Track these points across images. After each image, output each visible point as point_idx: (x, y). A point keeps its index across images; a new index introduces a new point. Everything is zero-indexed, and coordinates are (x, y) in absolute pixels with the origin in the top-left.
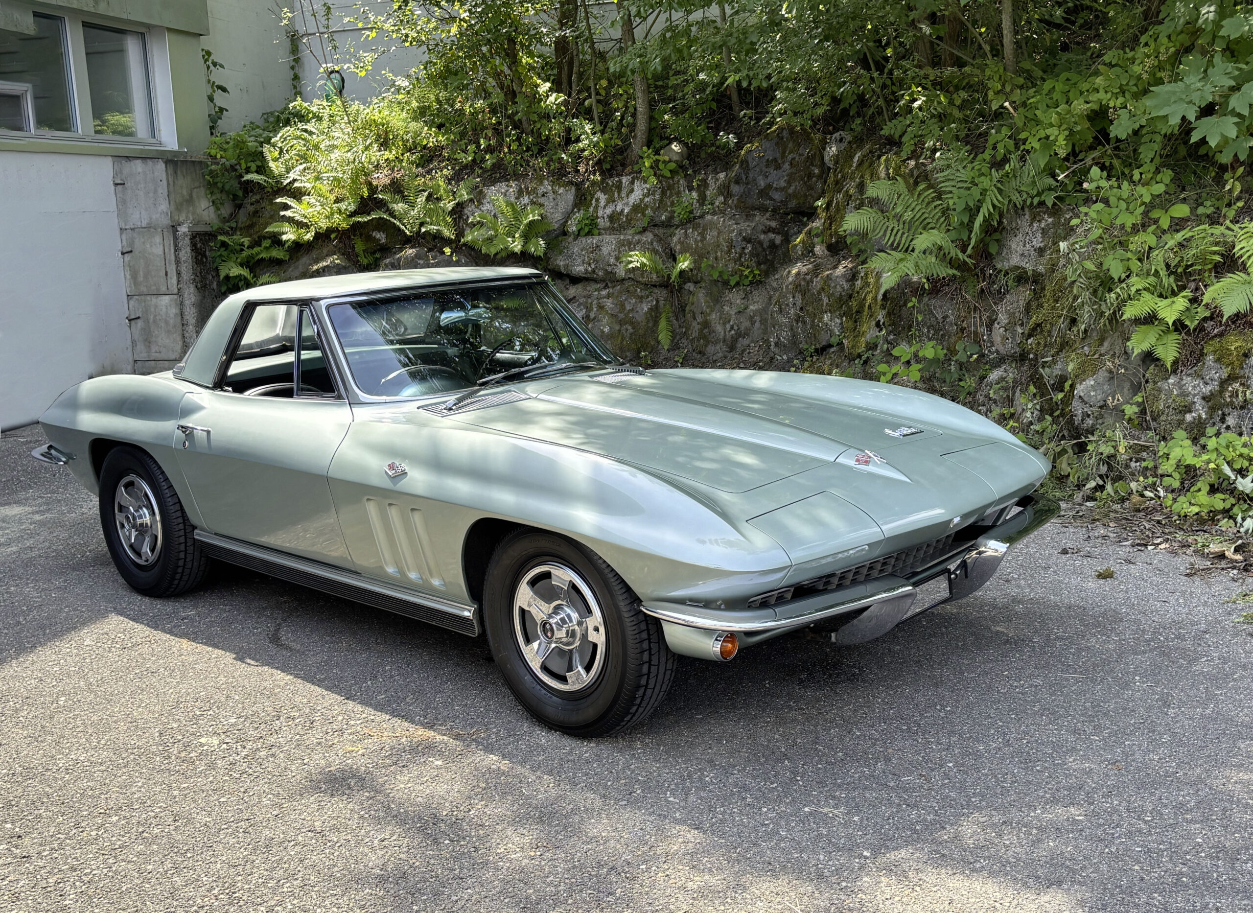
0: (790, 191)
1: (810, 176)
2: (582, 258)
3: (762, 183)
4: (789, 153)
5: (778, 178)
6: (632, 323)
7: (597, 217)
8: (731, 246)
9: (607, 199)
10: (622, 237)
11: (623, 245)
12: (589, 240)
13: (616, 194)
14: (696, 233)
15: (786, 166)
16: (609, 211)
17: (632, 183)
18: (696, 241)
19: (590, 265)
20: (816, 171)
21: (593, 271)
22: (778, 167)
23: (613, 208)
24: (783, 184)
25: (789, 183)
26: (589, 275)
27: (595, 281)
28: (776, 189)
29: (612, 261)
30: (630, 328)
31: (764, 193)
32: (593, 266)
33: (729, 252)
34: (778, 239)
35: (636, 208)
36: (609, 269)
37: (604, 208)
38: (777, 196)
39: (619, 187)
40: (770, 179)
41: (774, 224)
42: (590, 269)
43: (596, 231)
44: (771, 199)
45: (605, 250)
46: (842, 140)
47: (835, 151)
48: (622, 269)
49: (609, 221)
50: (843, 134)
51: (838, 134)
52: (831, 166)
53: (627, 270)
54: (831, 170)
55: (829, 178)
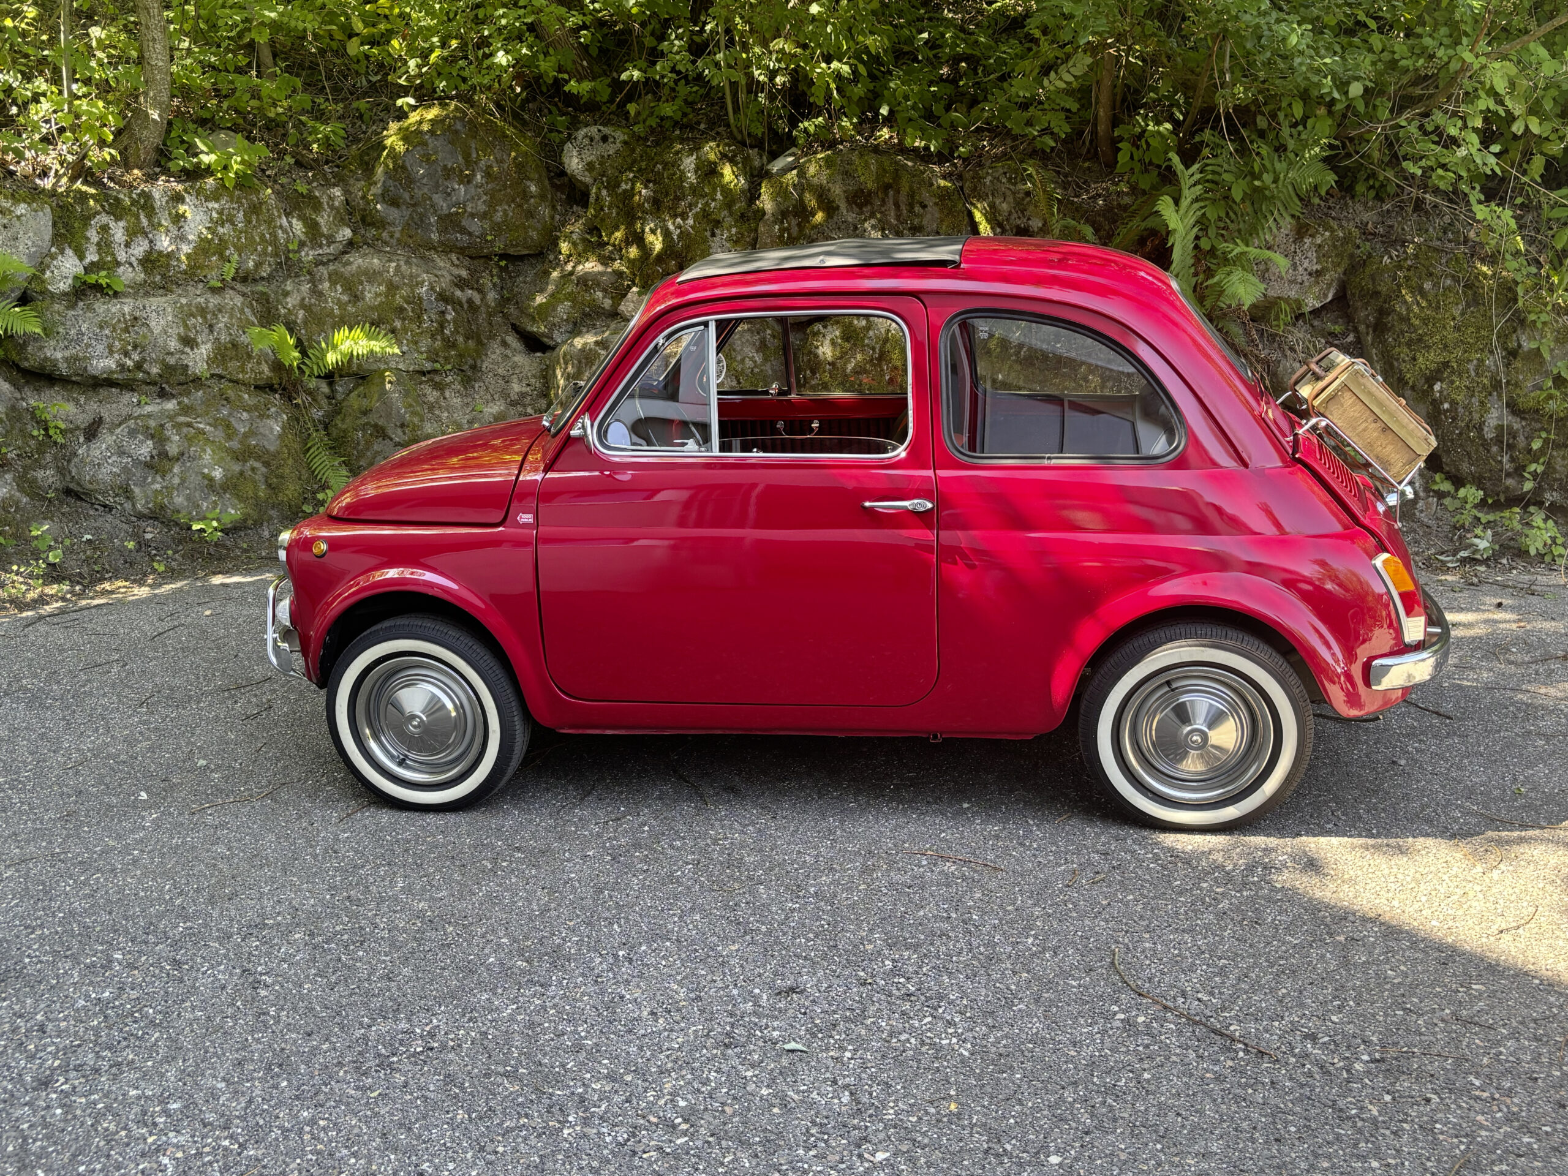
0: (498, 217)
1: (525, 195)
2: (105, 343)
3: (445, 206)
4: (481, 156)
5: (473, 198)
6: (258, 458)
7: (118, 264)
8: (419, 309)
9: (126, 229)
10: (184, 300)
11: (190, 315)
12: (115, 307)
13: (145, 222)
15: (480, 179)
16: (140, 249)
17: (177, 199)
18: (339, 302)
19: (126, 354)
20: (533, 188)
21: (139, 366)
22: (465, 180)
23: (146, 246)
24: (481, 205)
25: (492, 205)
26: (126, 375)
27: (148, 384)
28: (472, 216)
30: (257, 465)
31: (452, 220)
32: (136, 357)
33: (419, 319)
34: (477, 298)
35: (204, 248)
36: (171, 361)
37: (127, 245)
38: (475, 226)
40: (456, 198)
41: (464, 273)
42: (129, 363)
43: (122, 292)
44: (463, 231)
45: (157, 325)
46: (605, 139)
47: (590, 156)
48: (199, 359)
49: (145, 271)
50: (606, 130)
51: (593, 130)
52: (588, 180)
53: (210, 361)
54: (587, 186)
55: (592, 199)
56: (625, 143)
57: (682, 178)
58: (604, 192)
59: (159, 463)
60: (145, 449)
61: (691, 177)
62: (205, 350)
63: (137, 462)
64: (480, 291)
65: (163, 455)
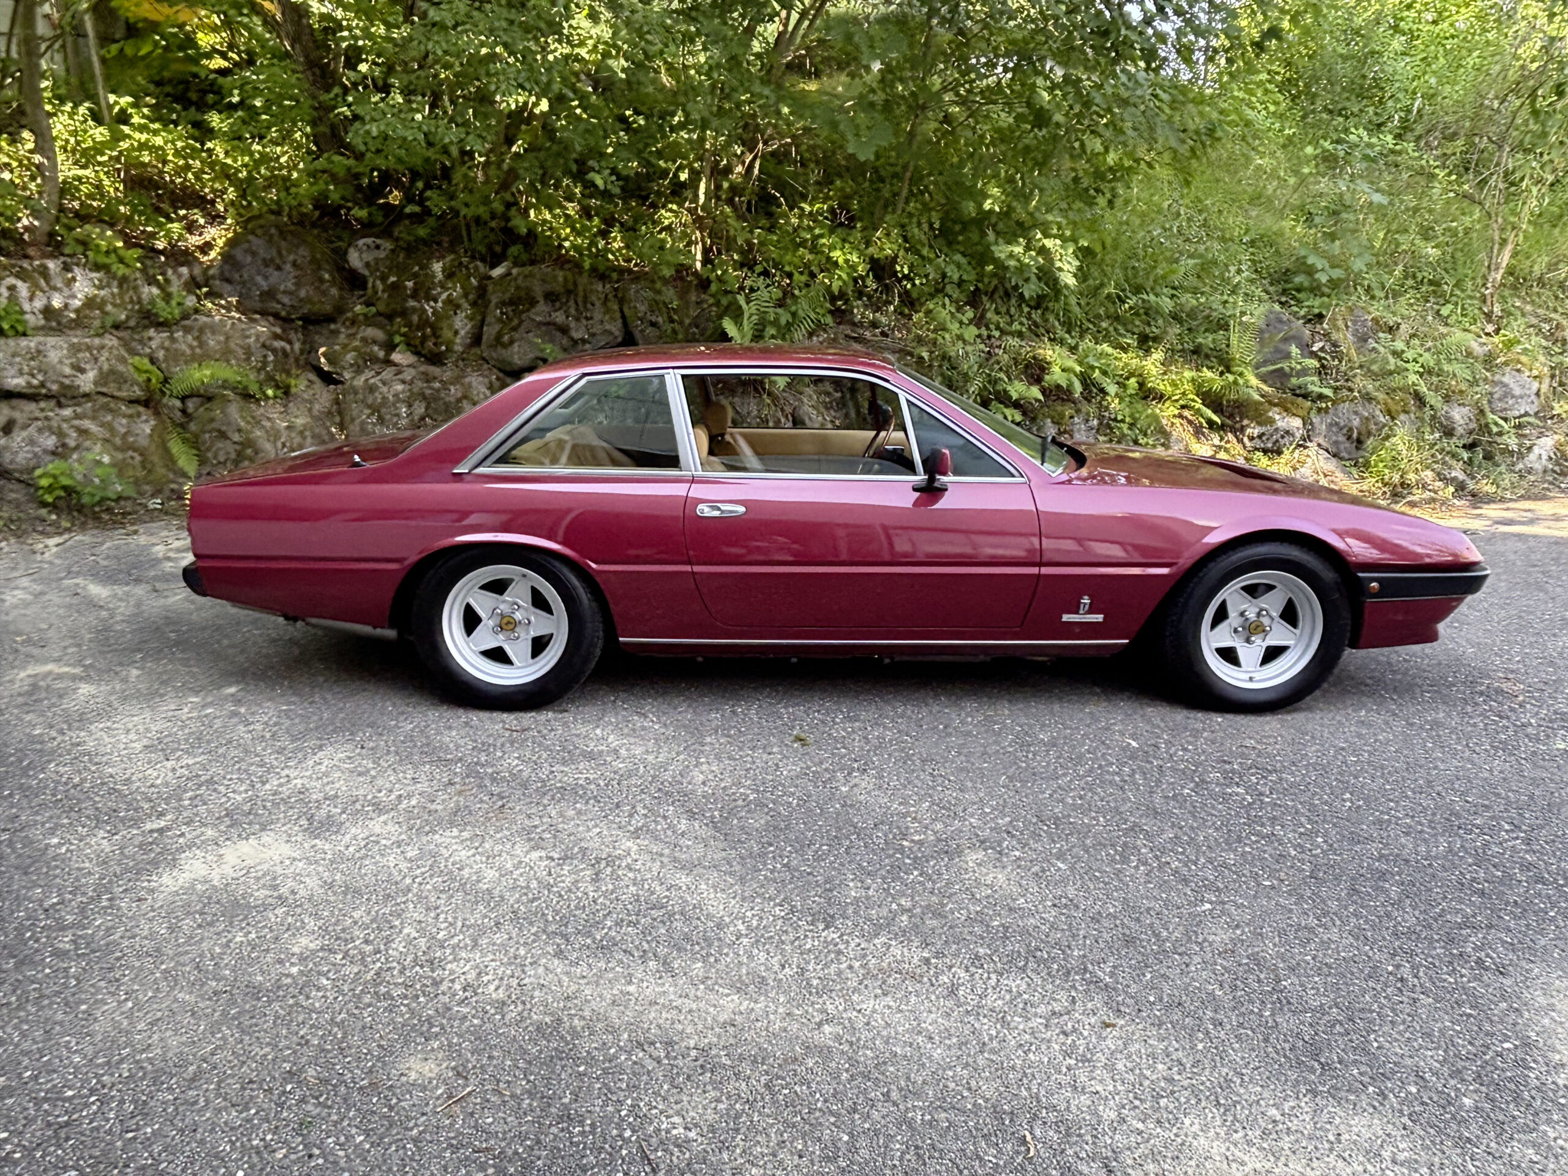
0: (303, 293)
1: (322, 280)
2: (16, 368)
3: (265, 285)
4: (290, 253)
5: (284, 281)
6: (135, 450)
7: (23, 313)
8: (248, 353)
9: (29, 288)
10: (75, 340)
11: (79, 350)
12: (24, 342)
13: (42, 282)
14: (190, 337)
15: (288, 267)
16: (39, 304)
17: (67, 268)
18: (191, 347)
19: (33, 376)
20: (327, 276)
21: (42, 385)
22: (279, 268)
23: (45, 301)
24: (290, 285)
25: (298, 285)
26: (32, 391)
27: (48, 397)
28: (284, 292)
29: (68, 370)
30: (135, 455)
31: (269, 294)
32: (40, 377)
33: (248, 359)
34: (288, 347)
35: (90, 303)
36: (67, 382)
37: (31, 299)
38: (286, 300)
39: (44, 272)
40: (272, 280)
41: (278, 330)
42: (35, 382)
43: (29, 332)
44: (279, 302)
45: (54, 356)
46: (378, 247)
47: (369, 257)
48: (86, 381)
49: (46, 318)
50: (378, 241)
51: (369, 241)
52: (366, 273)
53: (96, 383)
54: (364, 277)
55: (370, 285)
56: (393, 251)
57: (434, 277)
58: (378, 282)
59: (61, 452)
60: (51, 442)
61: (440, 276)
62: (91, 375)
63: (45, 451)
64: (290, 342)
65: (64, 445)
